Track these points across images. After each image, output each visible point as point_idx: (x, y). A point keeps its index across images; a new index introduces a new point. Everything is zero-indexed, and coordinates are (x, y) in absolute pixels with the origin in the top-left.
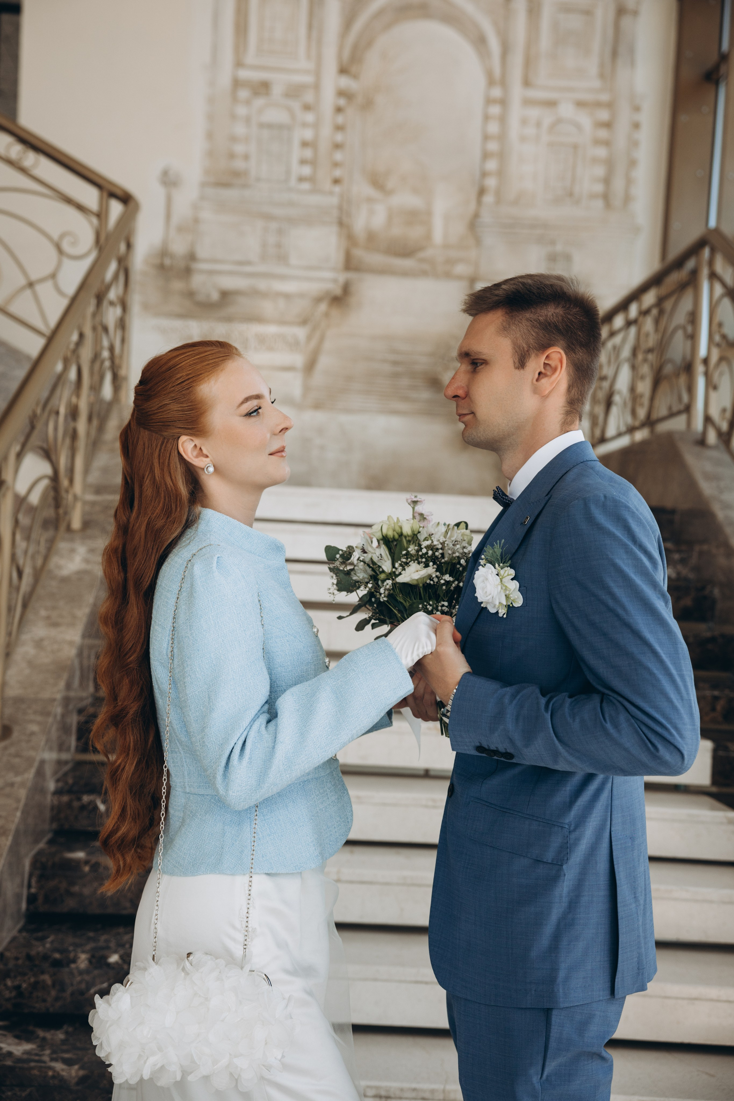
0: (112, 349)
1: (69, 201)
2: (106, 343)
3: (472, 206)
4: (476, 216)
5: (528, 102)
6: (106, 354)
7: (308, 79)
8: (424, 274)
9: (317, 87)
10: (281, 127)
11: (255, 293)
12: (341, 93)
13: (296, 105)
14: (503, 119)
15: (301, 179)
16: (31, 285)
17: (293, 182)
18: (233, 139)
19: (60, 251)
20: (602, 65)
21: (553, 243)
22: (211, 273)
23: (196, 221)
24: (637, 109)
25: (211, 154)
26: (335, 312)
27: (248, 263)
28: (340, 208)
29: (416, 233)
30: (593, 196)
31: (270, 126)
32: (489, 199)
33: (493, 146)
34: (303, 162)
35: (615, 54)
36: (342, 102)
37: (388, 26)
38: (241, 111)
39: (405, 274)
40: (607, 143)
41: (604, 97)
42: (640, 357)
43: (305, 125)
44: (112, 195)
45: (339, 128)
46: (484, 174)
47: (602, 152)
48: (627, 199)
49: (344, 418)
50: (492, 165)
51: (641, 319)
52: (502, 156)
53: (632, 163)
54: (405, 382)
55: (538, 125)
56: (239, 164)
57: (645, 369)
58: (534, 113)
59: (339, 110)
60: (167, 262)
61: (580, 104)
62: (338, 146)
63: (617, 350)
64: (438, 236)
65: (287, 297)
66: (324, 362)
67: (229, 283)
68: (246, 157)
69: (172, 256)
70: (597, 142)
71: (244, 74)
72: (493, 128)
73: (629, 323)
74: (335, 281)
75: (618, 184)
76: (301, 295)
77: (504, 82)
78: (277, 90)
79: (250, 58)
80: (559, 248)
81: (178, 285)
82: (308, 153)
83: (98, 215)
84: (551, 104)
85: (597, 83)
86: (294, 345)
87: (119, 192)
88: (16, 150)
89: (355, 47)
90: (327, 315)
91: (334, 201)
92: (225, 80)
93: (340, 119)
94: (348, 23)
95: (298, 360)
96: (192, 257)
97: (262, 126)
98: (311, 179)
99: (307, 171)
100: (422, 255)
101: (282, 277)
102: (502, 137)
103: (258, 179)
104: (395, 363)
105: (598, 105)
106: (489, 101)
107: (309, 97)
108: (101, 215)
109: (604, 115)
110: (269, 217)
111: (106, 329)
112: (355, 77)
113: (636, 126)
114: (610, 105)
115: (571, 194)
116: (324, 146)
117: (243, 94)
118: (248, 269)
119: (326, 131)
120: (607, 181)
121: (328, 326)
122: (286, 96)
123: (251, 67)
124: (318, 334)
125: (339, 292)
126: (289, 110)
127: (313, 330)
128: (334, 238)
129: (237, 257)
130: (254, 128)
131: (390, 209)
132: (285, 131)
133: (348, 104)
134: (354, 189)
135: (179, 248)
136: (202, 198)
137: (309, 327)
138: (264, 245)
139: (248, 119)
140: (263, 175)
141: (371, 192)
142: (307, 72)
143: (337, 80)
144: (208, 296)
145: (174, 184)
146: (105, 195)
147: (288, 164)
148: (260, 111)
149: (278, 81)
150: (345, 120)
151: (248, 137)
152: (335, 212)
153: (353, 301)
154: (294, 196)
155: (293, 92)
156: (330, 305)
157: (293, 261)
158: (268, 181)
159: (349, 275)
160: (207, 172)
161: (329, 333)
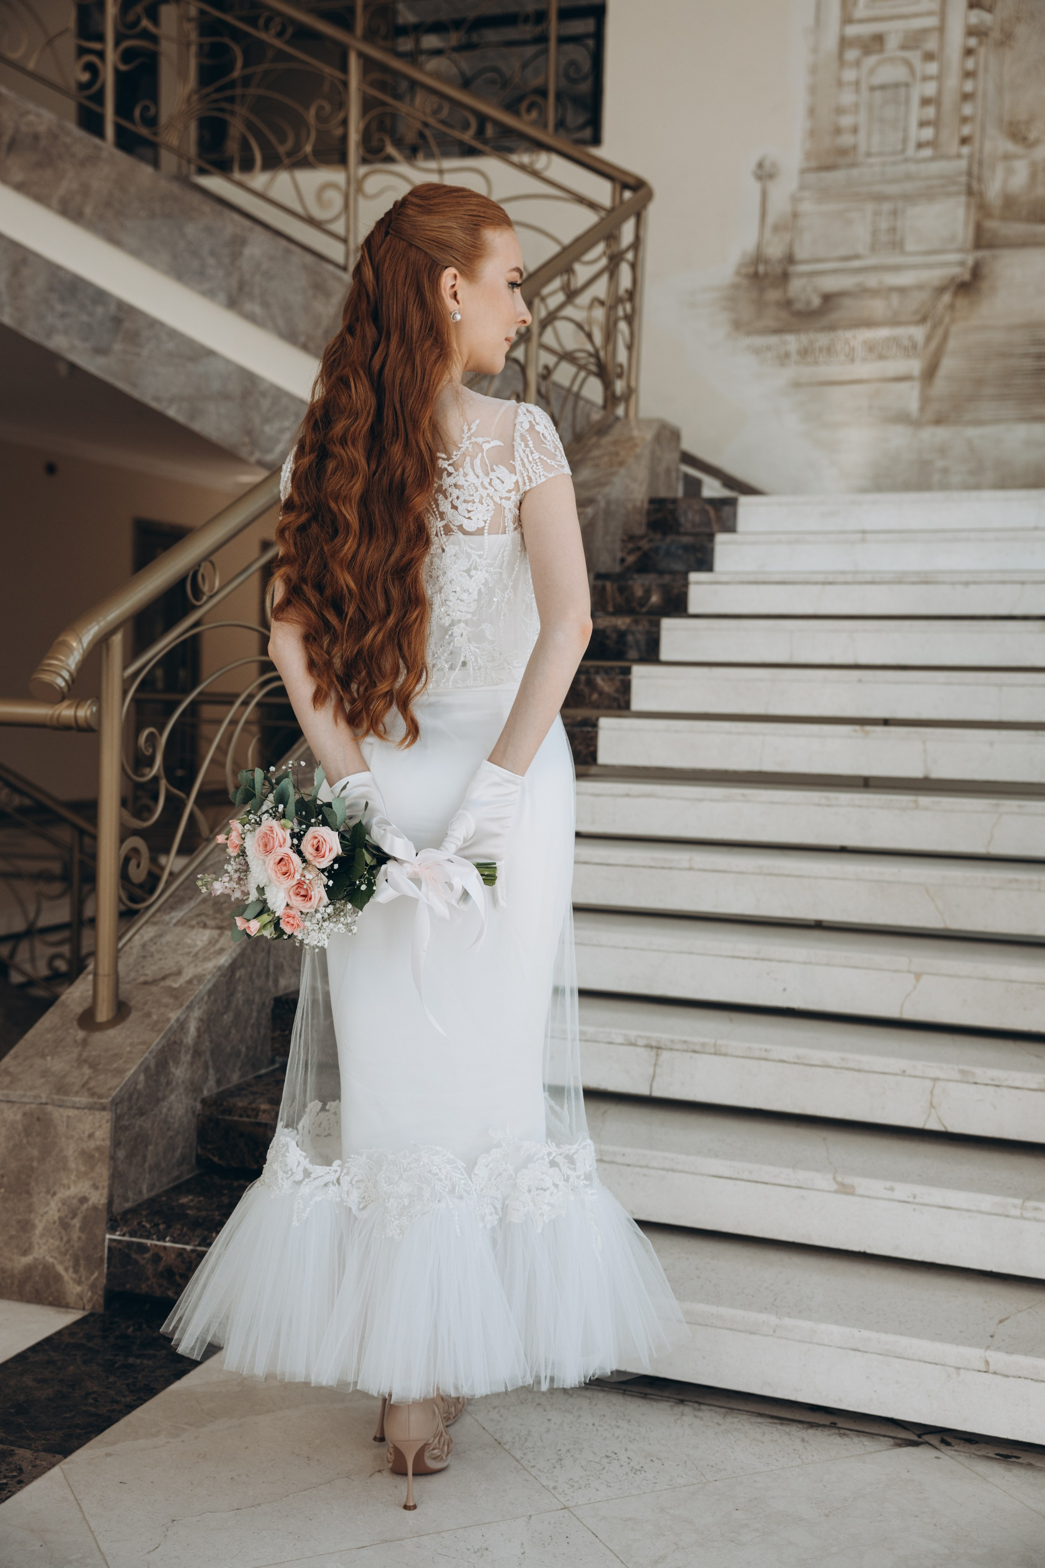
1: (581, 200)
7: (932, 22)
9: (941, 29)
10: (897, 85)
11: (864, 292)
12: (971, 32)
13: (915, 57)
15: (920, 145)
17: (911, 151)
18: (840, 111)
22: (811, 274)
23: (795, 215)
25: (812, 133)
26: (961, 302)
27: (857, 257)
28: (969, 173)
31: (883, 87)
34: (922, 124)
36: (973, 42)
38: (849, 75)
43: (925, 78)
44: (625, 186)
49: (972, 432)
56: (846, 140)
59: (969, 52)
60: (761, 269)
62: (967, 97)
65: (902, 290)
66: (948, 364)
67: (831, 284)
68: (855, 130)
69: (767, 262)
71: (852, 30)
74: (962, 264)
76: (920, 287)
78: (892, 43)
79: (860, 11)
81: (773, 295)
82: (930, 112)
86: (910, 349)
87: (631, 181)
90: (952, 307)
91: (963, 164)
92: (831, 42)
93: (970, 64)
95: (915, 366)
96: (790, 259)
97: (873, 89)
98: (932, 144)
99: (928, 133)
101: (896, 268)
103: (869, 155)
107: (931, 45)
110: (880, 198)
112: (990, 8)
116: (949, 100)
117: (852, 54)
118: (856, 264)
119: (952, 81)
121: (953, 320)
122: (904, 47)
123: (862, 21)
124: (940, 332)
125: (967, 277)
126: (908, 63)
127: (934, 327)
128: (961, 212)
129: (843, 252)
130: (865, 93)
131: (1034, 165)
132: (903, 90)
133: (980, 43)
134: (988, 146)
135: (775, 250)
136: (802, 187)
137: (929, 324)
138: (875, 233)
139: (857, 83)
140: (875, 149)
141: (1010, 147)
142: (930, 14)
143: (966, 17)
144: (809, 302)
145: (771, 176)
146: (618, 187)
147: (905, 130)
148: (872, 71)
149: (895, 31)
150: (977, 63)
151: (856, 105)
152: (963, 179)
153: (985, 285)
154: (912, 168)
155: (913, 41)
156: (956, 294)
157: (910, 247)
158: (881, 154)
159: (980, 254)
160: (808, 156)
161: (954, 329)
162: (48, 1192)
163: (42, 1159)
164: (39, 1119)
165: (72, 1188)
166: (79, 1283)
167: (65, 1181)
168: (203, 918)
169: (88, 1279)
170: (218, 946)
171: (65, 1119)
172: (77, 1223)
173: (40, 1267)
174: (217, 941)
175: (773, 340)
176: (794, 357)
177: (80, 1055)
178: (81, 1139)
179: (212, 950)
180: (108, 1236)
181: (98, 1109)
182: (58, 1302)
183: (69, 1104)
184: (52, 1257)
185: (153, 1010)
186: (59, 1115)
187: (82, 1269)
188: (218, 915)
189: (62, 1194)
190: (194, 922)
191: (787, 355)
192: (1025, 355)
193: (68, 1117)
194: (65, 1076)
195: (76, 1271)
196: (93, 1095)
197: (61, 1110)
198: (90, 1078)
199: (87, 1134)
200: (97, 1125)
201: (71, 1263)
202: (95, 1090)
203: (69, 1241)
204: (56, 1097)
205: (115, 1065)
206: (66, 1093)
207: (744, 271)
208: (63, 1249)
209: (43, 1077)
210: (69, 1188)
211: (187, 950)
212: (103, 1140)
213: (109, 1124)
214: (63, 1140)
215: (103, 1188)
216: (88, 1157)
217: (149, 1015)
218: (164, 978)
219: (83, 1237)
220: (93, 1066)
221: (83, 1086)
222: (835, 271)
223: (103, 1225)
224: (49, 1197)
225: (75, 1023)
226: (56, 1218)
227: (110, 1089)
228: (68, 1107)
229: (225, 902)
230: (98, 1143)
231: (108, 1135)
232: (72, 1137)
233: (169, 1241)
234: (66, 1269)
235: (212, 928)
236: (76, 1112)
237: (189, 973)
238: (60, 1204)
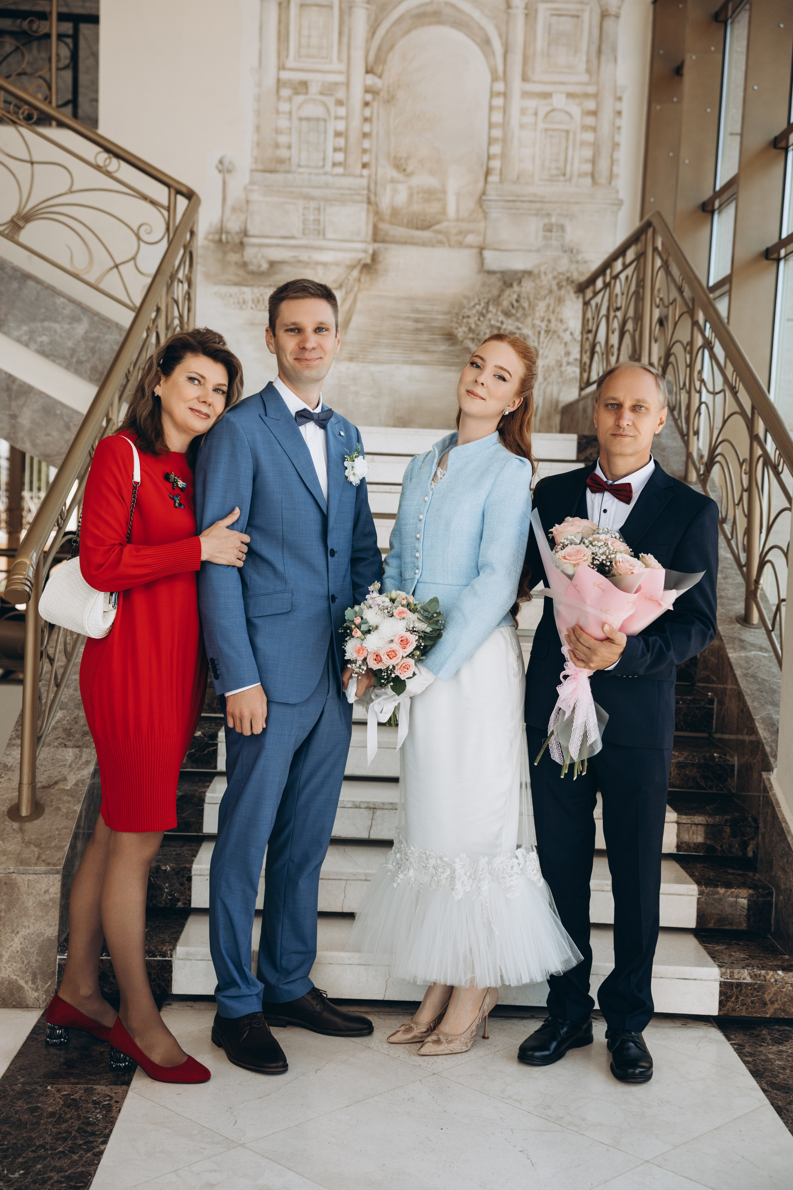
0: (181, 317)
1: (145, 198)
2: (176, 314)
3: (481, 183)
4: (484, 193)
5: (526, 95)
6: (176, 322)
7: (341, 78)
8: (441, 243)
9: (348, 85)
10: (318, 120)
12: (367, 91)
13: (330, 101)
14: (505, 110)
15: (334, 165)
16: (117, 266)
17: (328, 167)
18: (278, 131)
19: (139, 238)
20: (588, 62)
21: (549, 215)
22: (261, 246)
23: (248, 202)
24: (620, 99)
25: (258, 144)
26: (365, 278)
27: (293, 237)
28: (369, 189)
29: (433, 208)
30: (581, 175)
31: (308, 119)
32: (494, 178)
33: (497, 133)
34: (335, 150)
35: (599, 51)
36: (369, 97)
37: (407, 32)
38: (284, 107)
39: (424, 244)
40: (594, 129)
41: (591, 89)
42: (612, 314)
43: (337, 118)
44: (179, 192)
45: (366, 120)
46: (489, 158)
47: (589, 137)
48: (611, 176)
49: (373, 368)
50: (496, 149)
51: (613, 282)
52: (505, 141)
53: (616, 146)
54: (425, 336)
55: (536, 114)
56: (283, 153)
57: (616, 325)
58: (532, 103)
59: (366, 104)
60: (224, 237)
61: (570, 95)
62: (365, 135)
63: (598, 307)
64: (451, 212)
65: (325, 265)
67: (276, 254)
69: (228, 233)
70: (585, 128)
71: (285, 75)
72: (497, 117)
73: (606, 285)
74: (365, 251)
75: (604, 164)
76: (337, 264)
77: (505, 78)
78: (314, 89)
79: (291, 62)
80: (554, 220)
81: (233, 257)
82: (341, 142)
83: (168, 209)
84: (547, 96)
85: (585, 78)
87: (184, 190)
88: (102, 158)
89: (379, 49)
90: (359, 280)
91: (364, 182)
92: (270, 81)
93: (367, 112)
94: (373, 31)
96: (245, 233)
97: (301, 119)
98: (343, 164)
99: (340, 157)
100: (437, 227)
101: (321, 249)
102: (505, 125)
103: (299, 166)
104: (417, 321)
105: (586, 95)
106: (493, 94)
107: (341, 94)
108: (170, 208)
109: (591, 105)
110: (309, 198)
111: (176, 302)
112: (380, 77)
113: (619, 113)
114: (596, 96)
115: (564, 175)
116: (354, 135)
117: (286, 92)
118: (292, 242)
119: (356, 123)
120: (594, 162)
121: (359, 290)
122: (321, 93)
123: (291, 69)
124: (351, 297)
125: (369, 261)
126: (324, 104)
127: (347, 293)
128: (364, 215)
129: (283, 233)
130: (296, 122)
131: (410, 188)
132: (322, 123)
133: (374, 99)
134: (380, 172)
135: (234, 225)
136: (252, 183)
137: (344, 290)
138: (304, 221)
139: (290, 113)
140: (303, 163)
141: (395, 174)
142: (340, 72)
143: (365, 80)
144: (260, 266)
145: (229, 171)
146: (173, 192)
147: (324, 152)
148: (300, 107)
149: (316, 81)
150: (372, 113)
151: (290, 129)
152: (365, 192)
153: (380, 267)
154: (330, 179)
155: (328, 90)
156: (361, 272)
157: (329, 235)
158: (308, 166)
159: (376, 245)
160: (256, 160)
161: (360, 296)
162: (13, 932)
163: (8, 910)
164: (5, 883)
165: (32, 927)
166: (37, 990)
167: (26, 924)
168: (60, 740)
169: (42, 987)
170: (84, 759)
171: (26, 883)
172: (35, 950)
173: (6, 983)
174: (81, 756)
175: (234, 290)
176: (250, 304)
177: (23, 839)
178: (39, 894)
179: (80, 763)
180: (59, 957)
181: (52, 874)
182: (20, 1004)
183: (31, 872)
184: (15, 975)
185: (61, 806)
186: (21, 880)
187: (38, 981)
188: (71, 738)
189: (23, 932)
190: (56, 744)
191: (244, 302)
192: (408, 318)
193: (29, 880)
194: (19, 854)
195: (34, 982)
196: (49, 864)
197: (23, 876)
198: (40, 854)
199: (43, 891)
200: (51, 884)
201: (30, 978)
202: (48, 861)
203: (28, 963)
204: (21, 868)
205: (53, 844)
206: (28, 864)
207: (211, 237)
208: (24, 969)
209: (4, 855)
210: (29, 928)
211: (61, 763)
212: (56, 893)
213: (60, 883)
214: (25, 896)
215: (55, 925)
216: (44, 906)
217: (58, 809)
218: (56, 783)
219: (40, 959)
220: (38, 846)
221: (38, 859)
222: (278, 246)
223: (56, 951)
224: (14, 935)
225: (7, 817)
226: (19, 949)
227: (59, 859)
228: (29, 874)
229: (71, 729)
230: (51, 896)
231: (59, 890)
232: (32, 893)
233: (105, 955)
234: (26, 982)
235: (72, 747)
236: (35, 876)
237: (72, 780)
238: (22, 939)
